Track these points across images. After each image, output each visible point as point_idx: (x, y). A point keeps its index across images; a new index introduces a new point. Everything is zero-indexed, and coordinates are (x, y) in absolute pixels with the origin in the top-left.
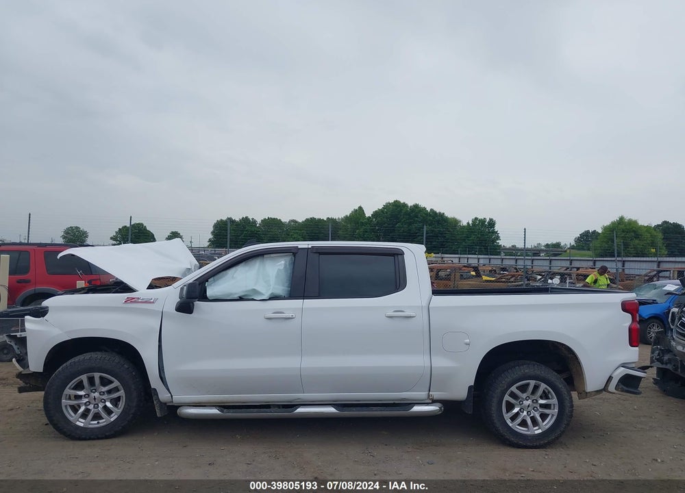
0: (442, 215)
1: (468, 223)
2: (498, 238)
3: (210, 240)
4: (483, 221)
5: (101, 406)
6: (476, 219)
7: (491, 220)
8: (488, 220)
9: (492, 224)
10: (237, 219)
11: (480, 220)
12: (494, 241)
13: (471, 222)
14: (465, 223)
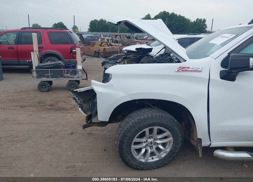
0: (183, 17)
1: (194, 21)
2: (206, 27)
3: (89, 29)
4: (201, 20)
5: (154, 147)
6: (198, 19)
7: (204, 19)
8: (203, 19)
9: (204, 21)
10: (98, 20)
11: (200, 20)
12: (204, 28)
13: (195, 21)
14: (193, 21)
